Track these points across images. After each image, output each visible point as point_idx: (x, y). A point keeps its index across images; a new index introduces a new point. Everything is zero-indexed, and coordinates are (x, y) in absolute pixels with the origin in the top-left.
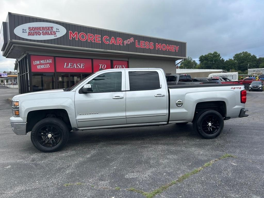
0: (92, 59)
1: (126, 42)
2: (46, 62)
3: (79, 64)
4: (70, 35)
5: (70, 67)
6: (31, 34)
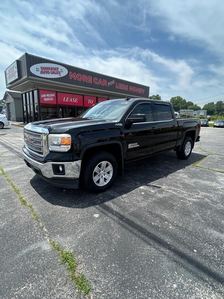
0: (83, 95)
1: (109, 84)
2: (51, 96)
3: (74, 99)
4: (71, 76)
5: (68, 100)
6: (42, 73)
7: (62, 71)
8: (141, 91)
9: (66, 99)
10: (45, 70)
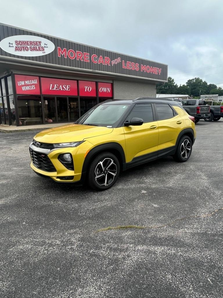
0: (78, 80)
1: (114, 62)
2: (32, 83)
3: (65, 86)
4: (59, 52)
5: (56, 88)
6: (18, 49)
7: (46, 46)
8: (157, 71)
9: (53, 87)
10: (20, 46)
